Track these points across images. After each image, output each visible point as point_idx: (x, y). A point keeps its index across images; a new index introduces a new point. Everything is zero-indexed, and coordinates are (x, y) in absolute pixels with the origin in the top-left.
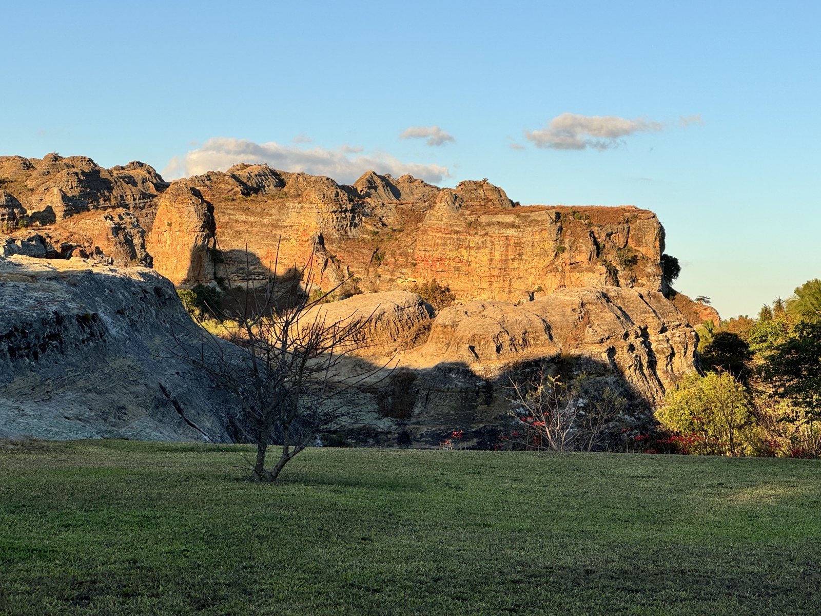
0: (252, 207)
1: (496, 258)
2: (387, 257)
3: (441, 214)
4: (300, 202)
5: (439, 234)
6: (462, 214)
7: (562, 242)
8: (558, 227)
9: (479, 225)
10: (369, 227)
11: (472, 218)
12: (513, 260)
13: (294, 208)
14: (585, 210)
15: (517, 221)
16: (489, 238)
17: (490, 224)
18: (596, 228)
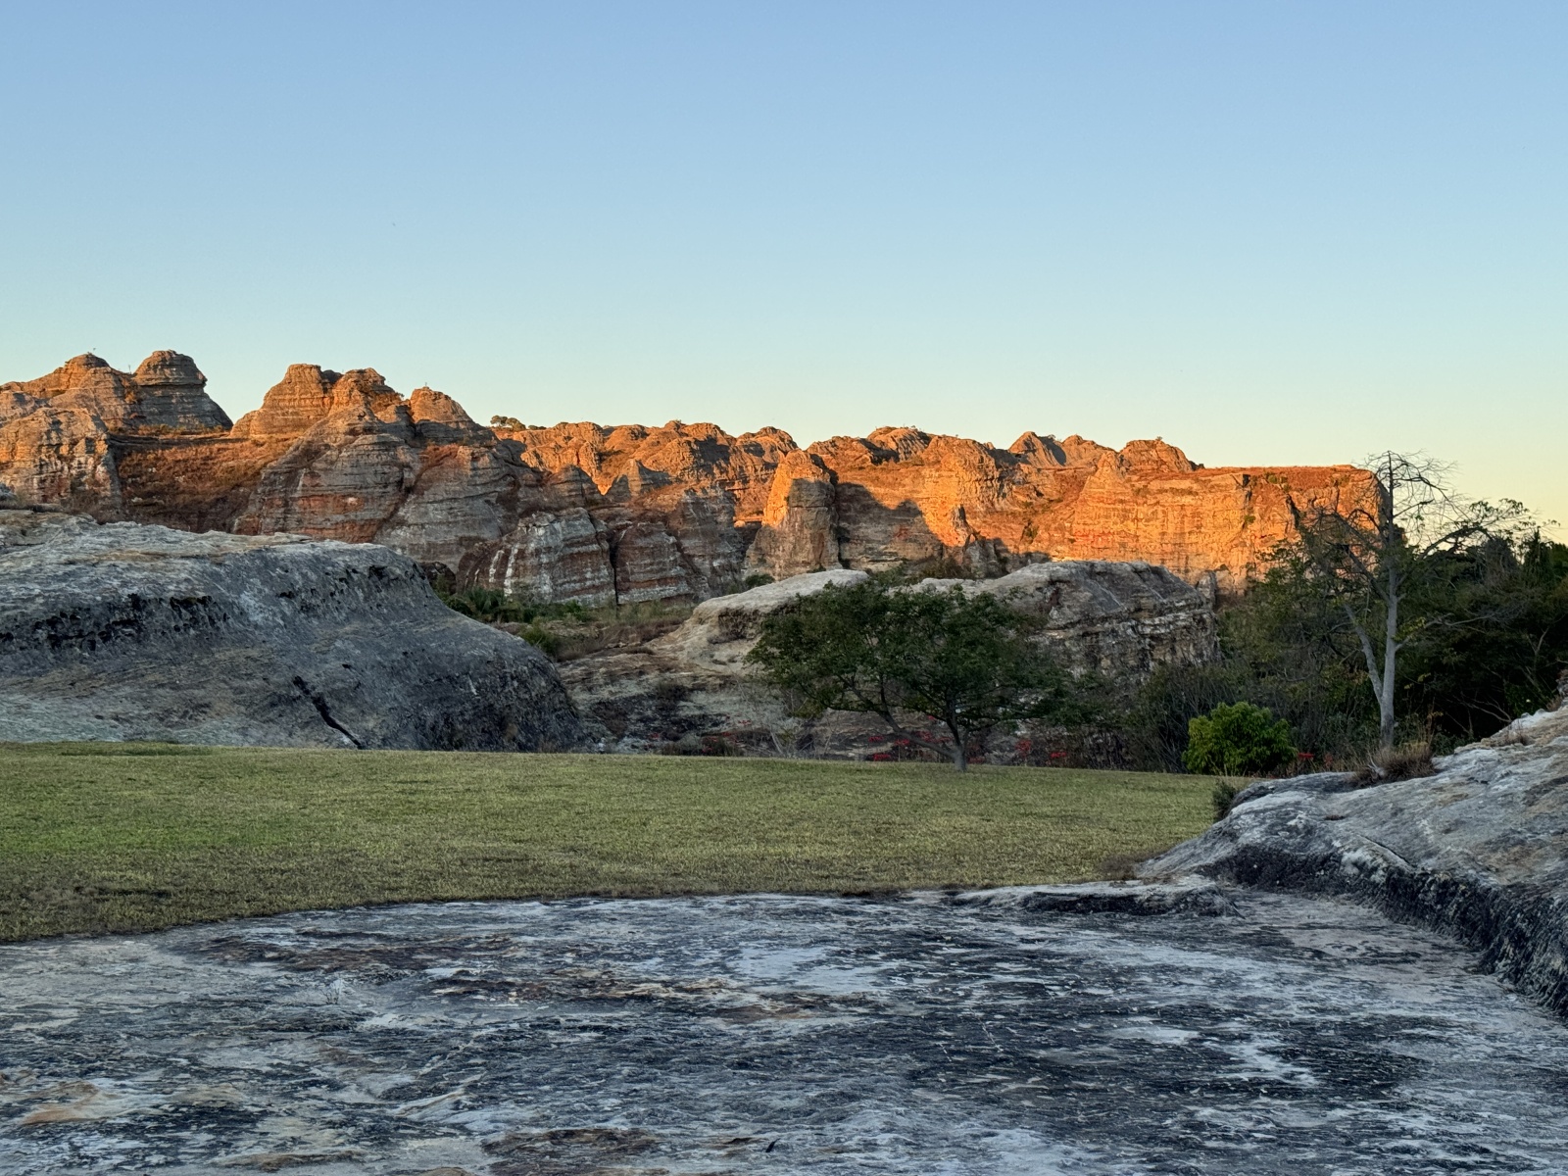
0: (883, 476)
1: (1169, 531)
2: (1040, 532)
3: (1105, 481)
4: (937, 470)
5: (1101, 504)
6: (1129, 480)
7: (1251, 510)
8: (1245, 493)
9: (1149, 493)
10: (1021, 498)
11: (1139, 485)
12: (1190, 533)
13: (931, 476)
14: (1282, 471)
15: (1195, 487)
16: (1160, 508)
17: (1161, 491)
18: (1295, 493)
